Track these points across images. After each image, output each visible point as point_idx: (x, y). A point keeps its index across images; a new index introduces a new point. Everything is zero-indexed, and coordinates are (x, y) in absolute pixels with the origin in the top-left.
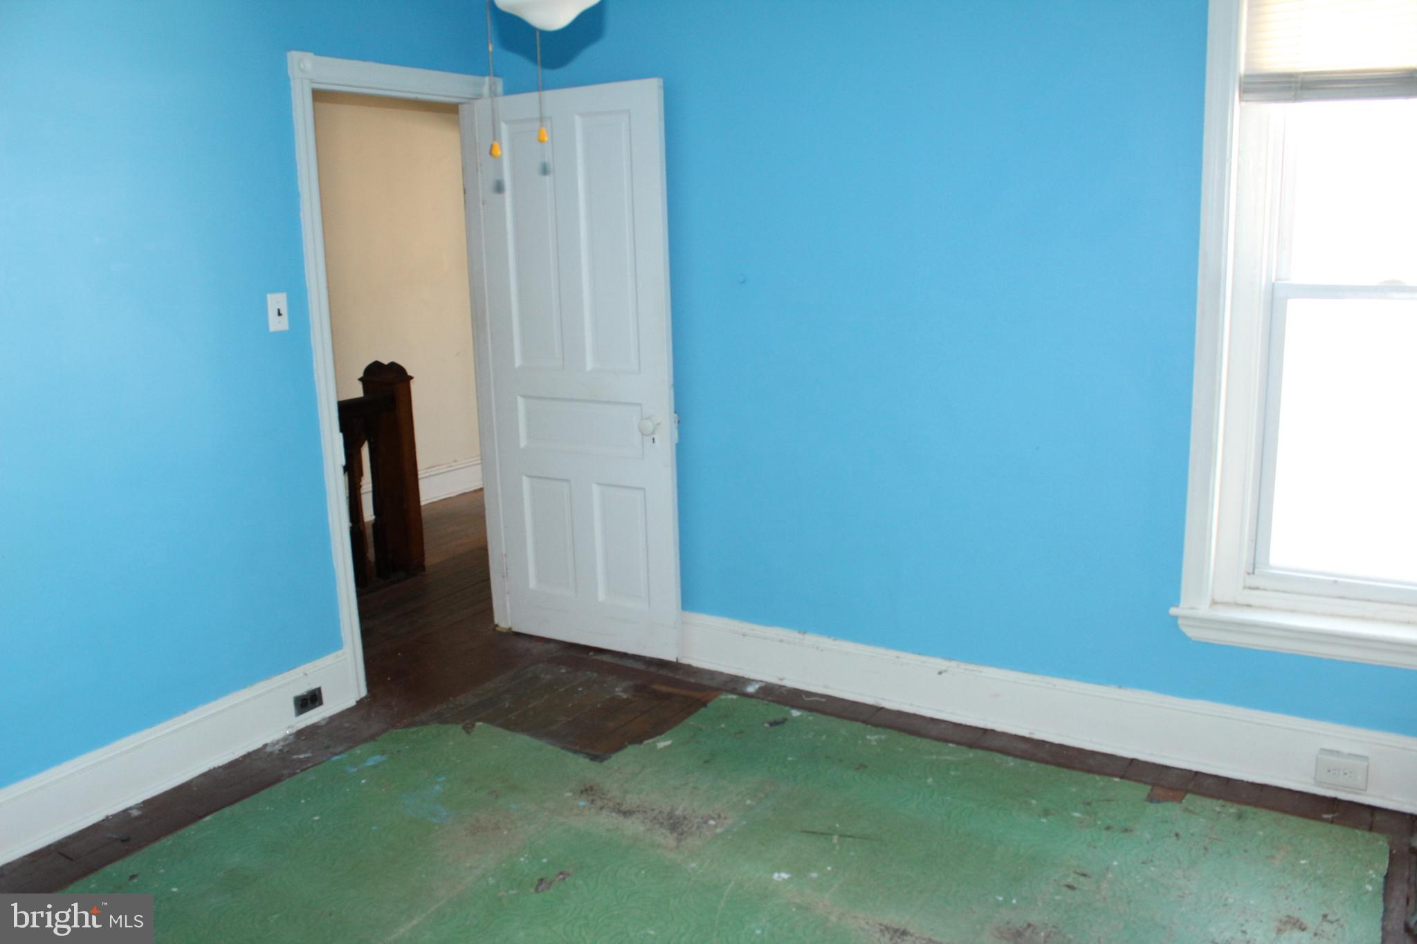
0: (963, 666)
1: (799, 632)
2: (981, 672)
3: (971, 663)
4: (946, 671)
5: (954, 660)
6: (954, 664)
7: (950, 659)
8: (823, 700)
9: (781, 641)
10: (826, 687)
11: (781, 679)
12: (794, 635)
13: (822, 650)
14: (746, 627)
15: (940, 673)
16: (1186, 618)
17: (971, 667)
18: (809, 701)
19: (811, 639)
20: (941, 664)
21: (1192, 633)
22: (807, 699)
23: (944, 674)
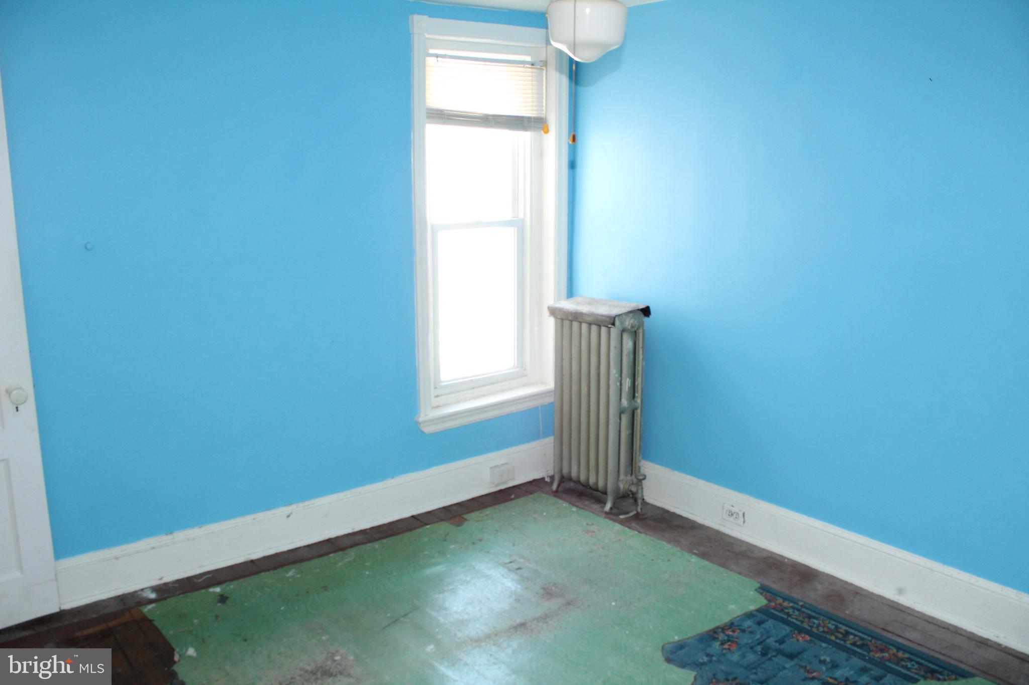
0: (301, 505)
1: (167, 534)
2: (313, 504)
3: (305, 501)
4: (291, 514)
5: (292, 504)
6: (294, 507)
7: (290, 504)
8: (211, 575)
9: (153, 548)
10: (201, 567)
11: (161, 579)
12: (164, 539)
13: (193, 539)
14: (116, 551)
15: (288, 516)
16: (425, 422)
17: (306, 503)
18: (204, 580)
19: (180, 535)
20: (287, 510)
21: (427, 430)
22: (200, 580)
23: (291, 516)
